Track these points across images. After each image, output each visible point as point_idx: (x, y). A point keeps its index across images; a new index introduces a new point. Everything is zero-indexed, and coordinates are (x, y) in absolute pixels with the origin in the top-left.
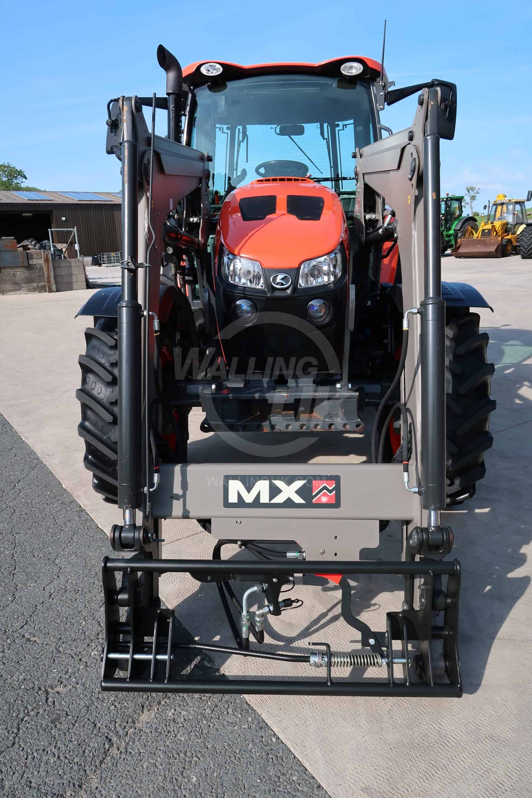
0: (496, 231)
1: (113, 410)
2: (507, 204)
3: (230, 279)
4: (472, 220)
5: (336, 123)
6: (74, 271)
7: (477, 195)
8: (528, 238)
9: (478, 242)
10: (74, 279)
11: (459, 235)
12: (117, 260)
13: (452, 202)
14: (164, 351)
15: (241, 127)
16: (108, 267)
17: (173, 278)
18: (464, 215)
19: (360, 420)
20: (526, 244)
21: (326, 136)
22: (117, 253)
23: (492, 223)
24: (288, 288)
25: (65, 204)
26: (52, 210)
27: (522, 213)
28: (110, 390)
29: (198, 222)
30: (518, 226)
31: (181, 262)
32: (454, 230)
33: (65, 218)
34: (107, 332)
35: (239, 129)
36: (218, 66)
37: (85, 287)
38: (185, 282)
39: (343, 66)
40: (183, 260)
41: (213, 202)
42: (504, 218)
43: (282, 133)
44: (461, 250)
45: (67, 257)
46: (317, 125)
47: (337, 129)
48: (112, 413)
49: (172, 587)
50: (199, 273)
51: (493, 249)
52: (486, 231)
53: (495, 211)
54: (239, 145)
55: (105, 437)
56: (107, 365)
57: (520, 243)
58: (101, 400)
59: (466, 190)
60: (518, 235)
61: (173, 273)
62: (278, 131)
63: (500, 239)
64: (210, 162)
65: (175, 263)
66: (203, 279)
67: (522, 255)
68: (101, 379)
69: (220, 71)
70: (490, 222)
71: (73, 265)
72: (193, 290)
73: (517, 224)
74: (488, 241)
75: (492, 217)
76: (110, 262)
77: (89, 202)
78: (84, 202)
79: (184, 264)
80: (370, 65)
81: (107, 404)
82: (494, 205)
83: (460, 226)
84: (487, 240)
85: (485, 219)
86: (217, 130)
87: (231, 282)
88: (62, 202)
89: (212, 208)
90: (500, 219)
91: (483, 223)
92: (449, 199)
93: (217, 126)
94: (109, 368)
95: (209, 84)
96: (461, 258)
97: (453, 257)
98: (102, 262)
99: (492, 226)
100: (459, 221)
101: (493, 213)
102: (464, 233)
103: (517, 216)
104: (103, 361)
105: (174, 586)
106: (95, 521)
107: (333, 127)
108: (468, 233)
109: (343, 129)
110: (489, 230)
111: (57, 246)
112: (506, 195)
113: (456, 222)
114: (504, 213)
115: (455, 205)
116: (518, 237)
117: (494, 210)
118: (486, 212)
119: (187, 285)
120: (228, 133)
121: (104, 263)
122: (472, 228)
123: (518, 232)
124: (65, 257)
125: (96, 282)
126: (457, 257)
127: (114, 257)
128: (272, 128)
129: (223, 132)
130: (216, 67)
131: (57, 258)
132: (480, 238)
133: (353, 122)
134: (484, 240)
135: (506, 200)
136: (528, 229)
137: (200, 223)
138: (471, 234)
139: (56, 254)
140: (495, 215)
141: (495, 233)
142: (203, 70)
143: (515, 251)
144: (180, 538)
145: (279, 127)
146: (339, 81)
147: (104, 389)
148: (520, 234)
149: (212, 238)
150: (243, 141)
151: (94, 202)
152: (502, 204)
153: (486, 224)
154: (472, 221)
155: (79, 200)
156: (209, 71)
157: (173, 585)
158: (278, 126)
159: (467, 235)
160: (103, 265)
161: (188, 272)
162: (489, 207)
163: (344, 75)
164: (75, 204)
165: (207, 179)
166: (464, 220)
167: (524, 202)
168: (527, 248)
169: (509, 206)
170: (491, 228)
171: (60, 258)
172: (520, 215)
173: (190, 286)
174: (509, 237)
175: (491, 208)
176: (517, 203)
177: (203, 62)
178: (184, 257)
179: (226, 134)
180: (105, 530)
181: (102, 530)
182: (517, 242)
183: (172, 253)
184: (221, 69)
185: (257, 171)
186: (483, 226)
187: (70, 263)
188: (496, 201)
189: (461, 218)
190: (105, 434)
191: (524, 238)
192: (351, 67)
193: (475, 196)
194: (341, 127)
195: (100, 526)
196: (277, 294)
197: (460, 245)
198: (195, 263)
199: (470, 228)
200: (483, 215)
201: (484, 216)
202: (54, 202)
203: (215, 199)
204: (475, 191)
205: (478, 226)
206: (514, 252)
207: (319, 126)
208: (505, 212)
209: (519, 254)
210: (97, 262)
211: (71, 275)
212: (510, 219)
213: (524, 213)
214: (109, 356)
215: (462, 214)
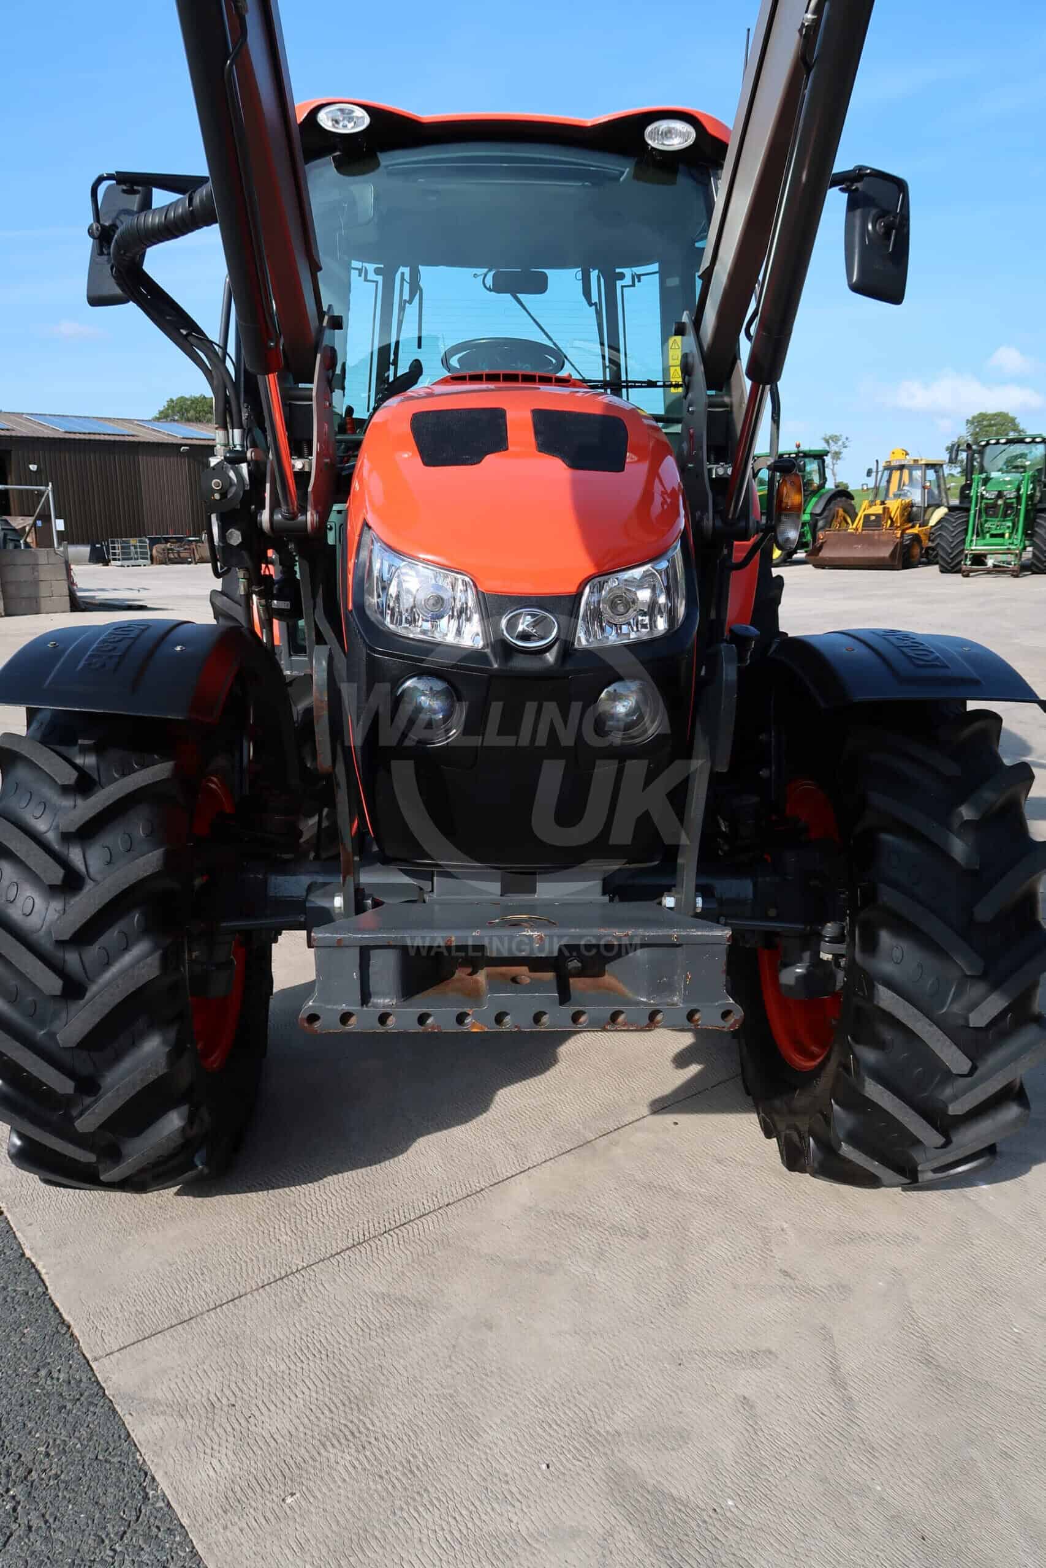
0: (891, 519)
1: (64, 961)
2: (911, 468)
3: (388, 618)
4: (843, 494)
5: (618, 270)
6: (44, 574)
7: (843, 450)
8: (954, 534)
9: (856, 539)
10: (44, 590)
11: (820, 524)
12: (141, 553)
13: (807, 460)
14: (213, 786)
15: (406, 270)
16: (122, 566)
17: (242, 601)
18: (830, 485)
19: (732, 1001)
20: (949, 546)
21: (595, 298)
22: (143, 539)
23: (883, 503)
24: (548, 648)
25: (38, 438)
26: (9, 448)
27: (939, 486)
28: (56, 905)
29: (307, 469)
30: (931, 509)
31: (263, 566)
32: (811, 514)
33: (36, 466)
34: (58, 748)
35: (403, 274)
36: (359, 112)
37: (68, 605)
38: (270, 614)
39: (649, 129)
40: (268, 562)
41: (342, 429)
42: (905, 495)
43: (497, 288)
44: (825, 553)
45: (33, 545)
46: (577, 272)
47: (619, 283)
48: (59, 970)
49: (212, 1473)
50: (305, 592)
51: (885, 552)
52: (873, 518)
53: (889, 481)
54: (402, 309)
55: (42, 1032)
56: (51, 837)
57: (936, 543)
58: (33, 932)
59: (823, 441)
60: (932, 527)
61: (242, 593)
62: (489, 281)
63: (899, 533)
64: (337, 331)
65: (247, 569)
66: (314, 608)
67: (941, 566)
68: (34, 878)
69: (363, 122)
70: (878, 502)
71: (43, 560)
72: (292, 633)
73: (929, 506)
74: (876, 537)
75: (882, 492)
76: (126, 556)
77: (87, 437)
78: (78, 436)
79: (272, 570)
80: (711, 130)
81: (47, 945)
82: (886, 468)
83: (822, 507)
84: (873, 535)
85: (868, 495)
86: (354, 274)
87: (392, 627)
88: (30, 434)
89: (340, 442)
90: (897, 496)
91: (865, 503)
92: (801, 455)
93: (353, 266)
94: (56, 847)
95: (338, 153)
96: (823, 568)
97: (810, 566)
98: (111, 557)
99: (884, 509)
100: (821, 497)
101: (884, 484)
102: (830, 519)
103: (930, 493)
104: (41, 825)
105: (218, 1467)
106: (18, 1234)
107: (611, 279)
108: (839, 520)
109: (633, 285)
110: (877, 516)
111: (11, 522)
112: (909, 452)
113: (814, 500)
114: (904, 485)
115: (812, 467)
116: (933, 531)
117: (885, 478)
118: (871, 482)
119: (276, 622)
120: (377, 282)
121: (114, 560)
122: (845, 511)
123: (933, 522)
124: (27, 545)
125: (93, 597)
126: (817, 566)
127: (135, 547)
128: (475, 276)
129: (366, 280)
130: (354, 114)
131: (11, 546)
132: (860, 530)
133: (657, 270)
134: (868, 535)
135: (908, 460)
136: (952, 516)
137: (309, 473)
138: (843, 522)
139: (9, 537)
140: (887, 489)
141: (889, 522)
142: (324, 120)
143: (928, 558)
144: (243, 1291)
145: (492, 273)
146: (638, 164)
147: (39, 901)
148: (935, 525)
149: (339, 512)
150: (410, 301)
151: (97, 437)
152: (901, 468)
153: (872, 504)
154: (844, 499)
155: (66, 432)
156: (337, 122)
157: (215, 1462)
158: (490, 270)
159: (836, 524)
160: (112, 562)
161: (279, 590)
162: (877, 472)
163: (652, 148)
164: (60, 439)
165: (328, 370)
166: (829, 495)
167: (941, 465)
168: (951, 553)
169: (914, 472)
170: (881, 512)
171: (17, 546)
172: (936, 492)
173: (284, 624)
174: (916, 530)
175: (880, 474)
176: (929, 466)
177: (324, 102)
178: (270, 553)
179: (374, 284)
180: (39, 1267)
181: (33, 1266)
182: (929, 540)
183: (238, 545)
184: (367, 120)
185: (445, 362)
186: (865, 508)
187: (35, 555)
188: (890, 462)
189: (823, 491)
190: (42, 1024)
191: (944, 534)
192: (668, 133)
193: (840, 453)
194: (627, 281)
195: (28, 1253)
196: (520, 663)
197: (822, 543)
198: (297, 568)
199: (841, 512)
200: (865, 488)
201: (868, 489)
202: (13, 434)
203: (346, 424)
204: (840, 443)
205: (855, 509)
206: (924, 559)
207: (580, 275)
208: (907, 482)
209: (937, 563)
210: (99, 557)
211: (36, 583)
212: (916, 496)
213: (943, 487)
214: (56, 810)
215: (824, 483)
